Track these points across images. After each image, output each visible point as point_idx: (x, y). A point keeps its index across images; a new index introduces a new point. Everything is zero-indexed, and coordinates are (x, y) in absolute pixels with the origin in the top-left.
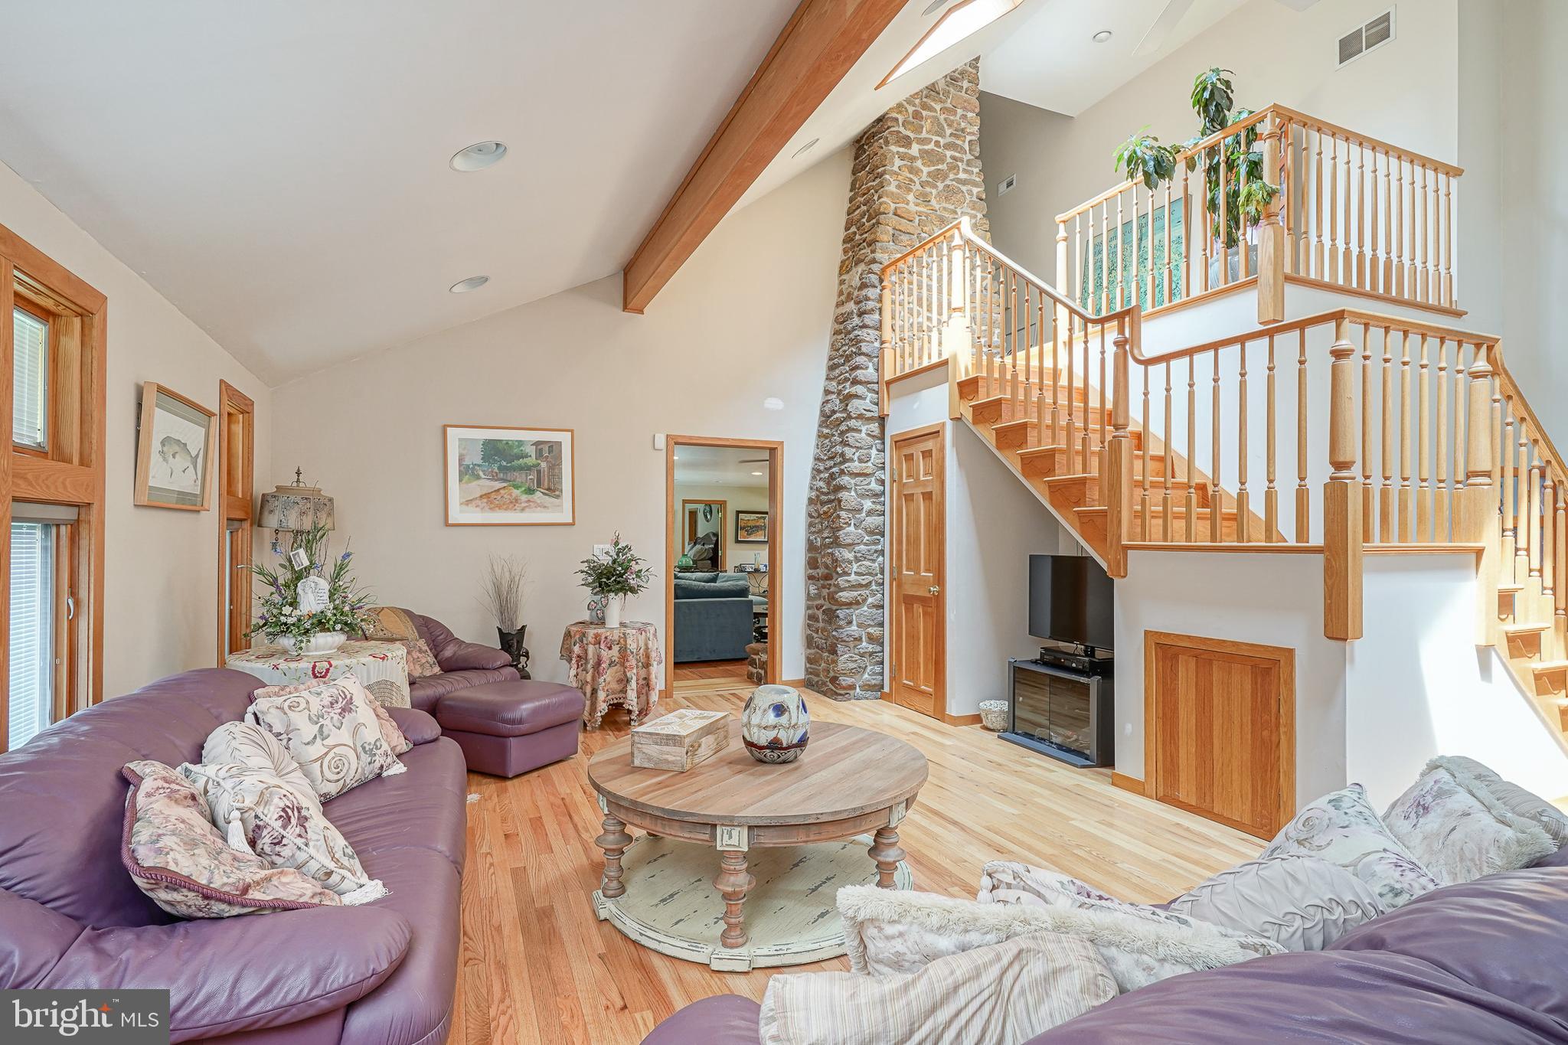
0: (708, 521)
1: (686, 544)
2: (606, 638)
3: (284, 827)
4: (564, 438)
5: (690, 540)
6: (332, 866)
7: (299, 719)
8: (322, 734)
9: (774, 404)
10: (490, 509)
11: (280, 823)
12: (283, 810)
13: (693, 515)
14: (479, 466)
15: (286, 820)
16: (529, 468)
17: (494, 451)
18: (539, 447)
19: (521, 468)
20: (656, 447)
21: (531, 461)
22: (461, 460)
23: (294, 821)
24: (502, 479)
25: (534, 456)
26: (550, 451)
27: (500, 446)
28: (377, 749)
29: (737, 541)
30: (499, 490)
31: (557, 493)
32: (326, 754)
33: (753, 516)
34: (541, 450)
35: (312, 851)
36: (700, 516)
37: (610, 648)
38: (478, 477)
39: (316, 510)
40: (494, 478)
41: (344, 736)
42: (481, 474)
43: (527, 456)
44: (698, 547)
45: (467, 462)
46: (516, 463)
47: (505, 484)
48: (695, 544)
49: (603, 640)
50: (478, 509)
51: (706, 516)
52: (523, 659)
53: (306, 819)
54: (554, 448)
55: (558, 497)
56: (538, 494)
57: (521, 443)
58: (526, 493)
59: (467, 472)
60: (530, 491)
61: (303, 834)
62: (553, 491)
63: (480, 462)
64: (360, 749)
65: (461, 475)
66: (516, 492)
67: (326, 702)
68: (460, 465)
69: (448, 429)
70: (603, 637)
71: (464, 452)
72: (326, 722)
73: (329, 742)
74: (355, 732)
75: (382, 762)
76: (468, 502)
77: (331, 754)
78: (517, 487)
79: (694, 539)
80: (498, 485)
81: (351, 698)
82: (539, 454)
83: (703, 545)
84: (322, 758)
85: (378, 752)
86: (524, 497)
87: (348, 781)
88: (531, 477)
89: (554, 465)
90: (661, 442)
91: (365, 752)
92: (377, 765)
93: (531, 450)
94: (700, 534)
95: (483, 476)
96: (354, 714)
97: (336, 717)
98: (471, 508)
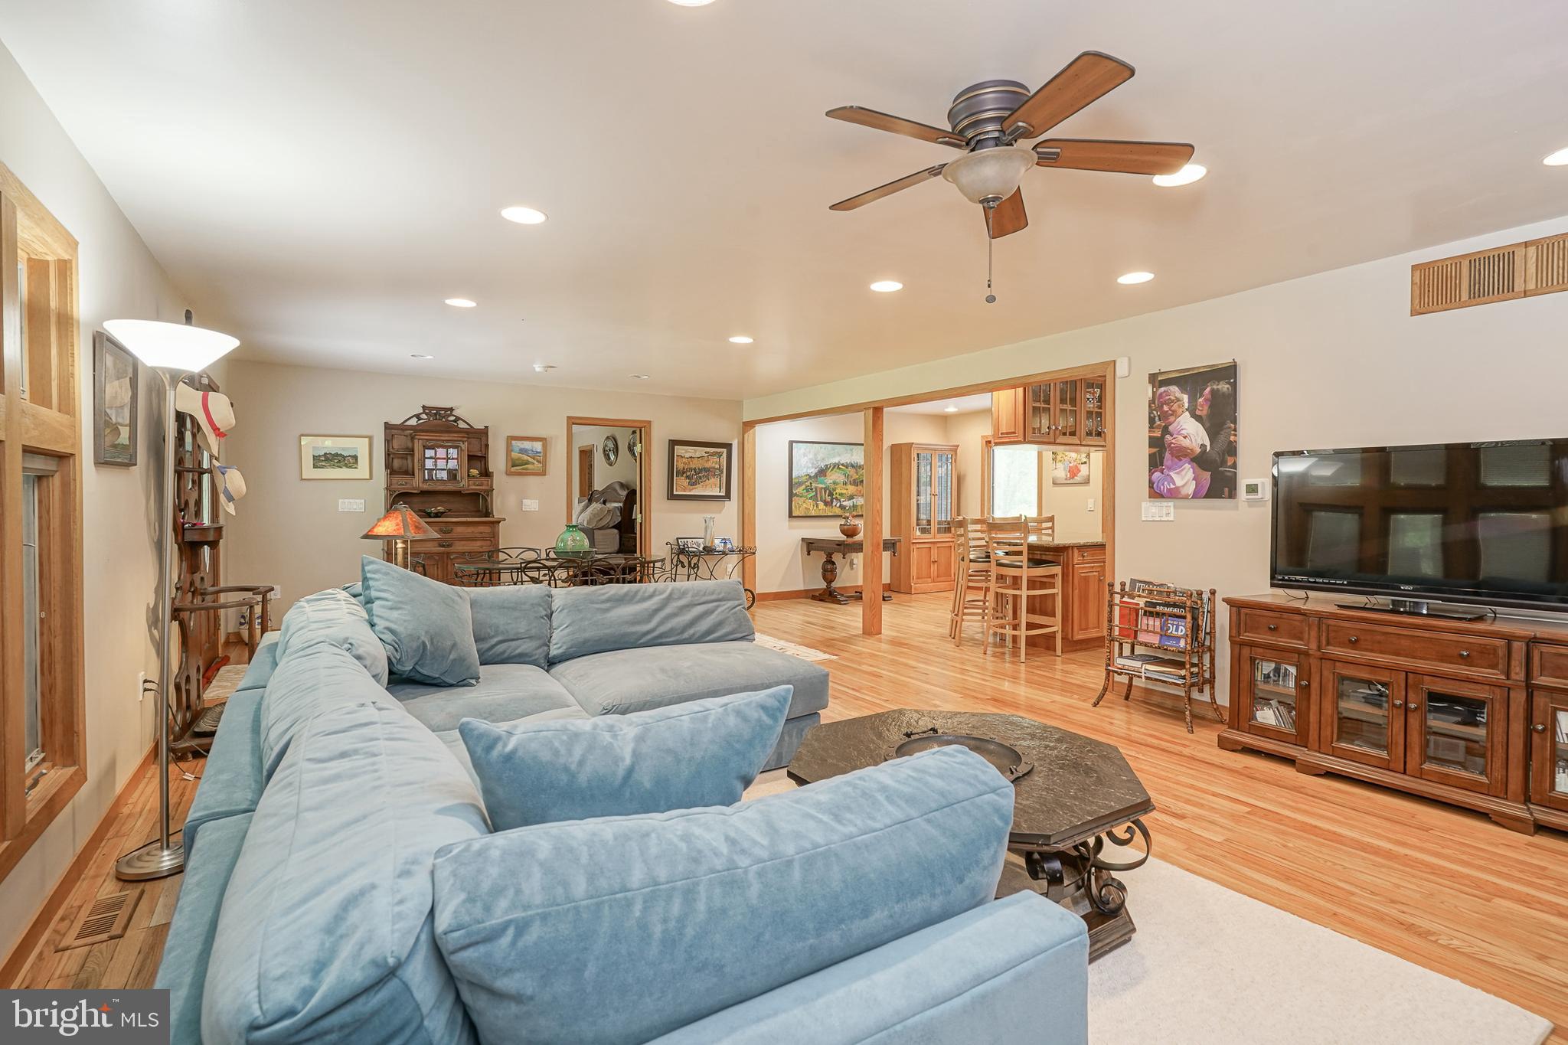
0: (611, 465)
1: (576, 500)
5: (582, 494)
13: (586, 455)
29: (671, 496)
33: (700, 451)
36: (598, 458)
44: (596, 506)
48: (590, 501)
51: (607, 457)
79: (589, 495)
83: (604, 502)
94: (599, 485)
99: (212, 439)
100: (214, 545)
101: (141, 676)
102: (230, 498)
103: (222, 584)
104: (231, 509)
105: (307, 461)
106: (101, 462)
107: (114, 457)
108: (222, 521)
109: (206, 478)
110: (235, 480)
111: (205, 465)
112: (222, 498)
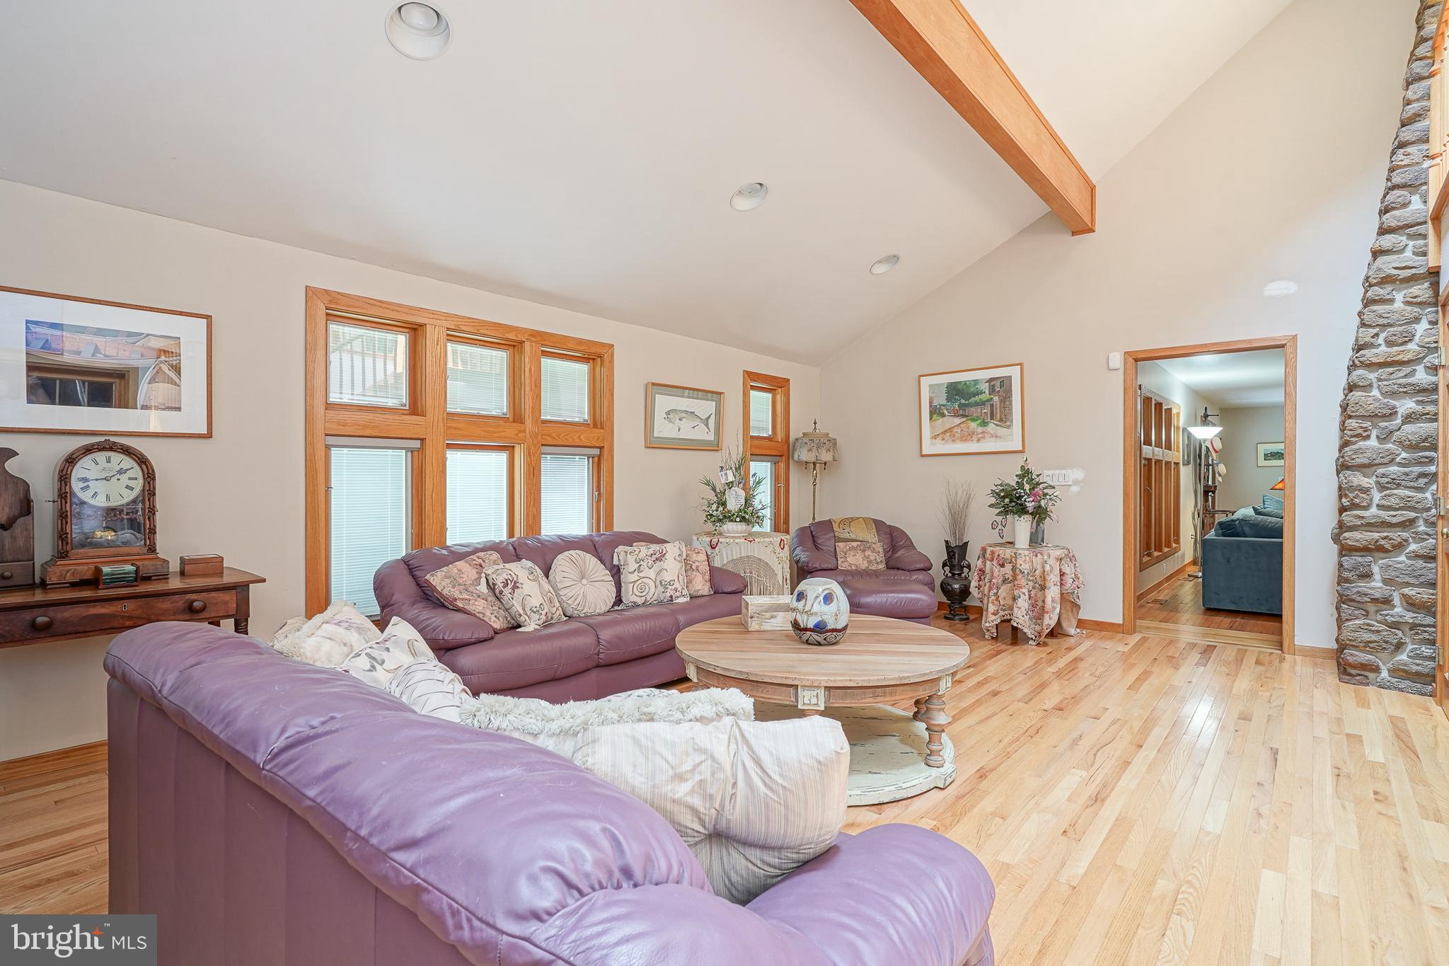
2: (999, 555)
3: (504, 587)
4: (1014, 372)
6: (521, 612)
7: (631, 559)
8: (639, 570)
9: (1276, 289)
10: (953, 441)
11: (502, 584)
12: (506, 580)
14: (944, 405)
15: (506, 585)
16: (983, 403)
17: (955, 391)
18: (992, 384)
19: (977, 404)
20: (1111, 367)
21: (984, 397)
22: (931, 402)
23: (510, 586)
24: (962, 415)
25: (987, 392)
26: (1001, 387)
27: (960, 387)
28: (670, 585)
30: (959, 425)
31: (1008, 423)
32: (638, 580)
34: (994, 386)
35: (514, 602)
37: (1003, 566)
38: (943, 415)
39: (818, 447)
40: (956, 415)
41: (652, 574)
42: (946, 412)
43: (982, 393)
45: (935, 403)
46: (973, 400)
47: (964, 419)
49: (996, 557)
50: (943, 442)
52: (966, 570)
53: (518, 587)
54: (1005, 383)
55: (1009, 427)
56: (992, 425)
57: (976, 382)
58: (981, 426)
59: (935, 412)
60: (984, 424)
61: (512, 593)
62: (1005, 420)
63: (944, 402)
64: (658, 583)
65: (932, 414)
66: (973, 425)
67: (649, 554)
68: (931, 406)
69: (922, 378)
70: (996, 554)
71: (933, 396)
72: (644, 564)
73: (641, 574)
74: (659, 573)
75: (672, 593)
76: (935, 437)
77: (640, 581)
78: (973, 420)
80: (957, 421)
81: (665, 554)
82: (992, 390)
84: (635, 582)
85: (670, 587)
86: (980, 429)
87: (648, 599)
88: (985, 411)
89: (1005, 398)
90: (1117, 360)
91: (661, 585)
92: (668, 595)
93: (985, 387)
95: (947, 414)
96: (662, 563)
97: (651, 562)
98: (938, 441)
99: (1214, 454)
100: (1214, 492)
101: (1190, 534)
102: (1220, 475)
103: (1216, 509)
104: (1220, 479)
105: (1261, 457)
106: (1183, 465)
107: (1187, 463)
108: (1216, 484)
109: (1210, 467)
110: (1222, 468)
111: (1210, 463)
112: (1217, 475)
